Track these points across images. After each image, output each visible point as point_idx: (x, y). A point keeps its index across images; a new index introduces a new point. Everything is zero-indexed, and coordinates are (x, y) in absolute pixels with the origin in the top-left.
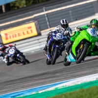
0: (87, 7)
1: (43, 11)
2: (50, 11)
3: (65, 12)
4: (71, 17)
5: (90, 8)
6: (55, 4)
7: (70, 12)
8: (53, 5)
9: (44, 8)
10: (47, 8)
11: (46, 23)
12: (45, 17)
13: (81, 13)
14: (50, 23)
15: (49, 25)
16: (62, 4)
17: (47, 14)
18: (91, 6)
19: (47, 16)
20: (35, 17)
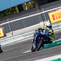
0: (34, 18)
1: (7, 21)
2: (11, 21)
3: (20, 21)
4: (24, 25)
5: (36, 19)
6: (14, 17)
7: (24, 21)
8: (13, 18)
9: (8, 19)
10: (10, 19)
11: (9, 28)
12: (8, 25)
13: (30, 22)
14: (12, 28)
15: (11, 30)
16: (19, 17)
17: (9, 23)
18: (36, 17)
19: (10, 24)
20: (2, 25)
